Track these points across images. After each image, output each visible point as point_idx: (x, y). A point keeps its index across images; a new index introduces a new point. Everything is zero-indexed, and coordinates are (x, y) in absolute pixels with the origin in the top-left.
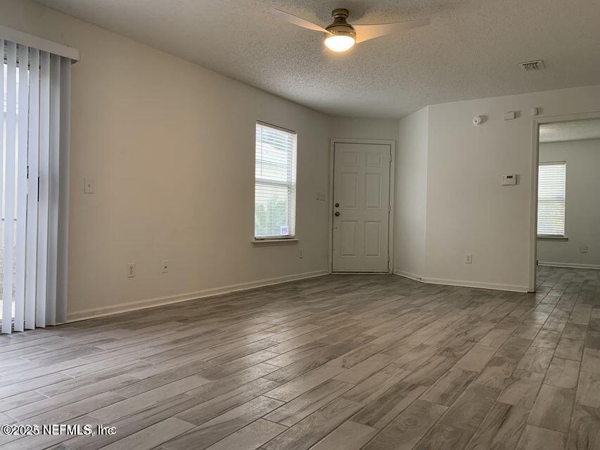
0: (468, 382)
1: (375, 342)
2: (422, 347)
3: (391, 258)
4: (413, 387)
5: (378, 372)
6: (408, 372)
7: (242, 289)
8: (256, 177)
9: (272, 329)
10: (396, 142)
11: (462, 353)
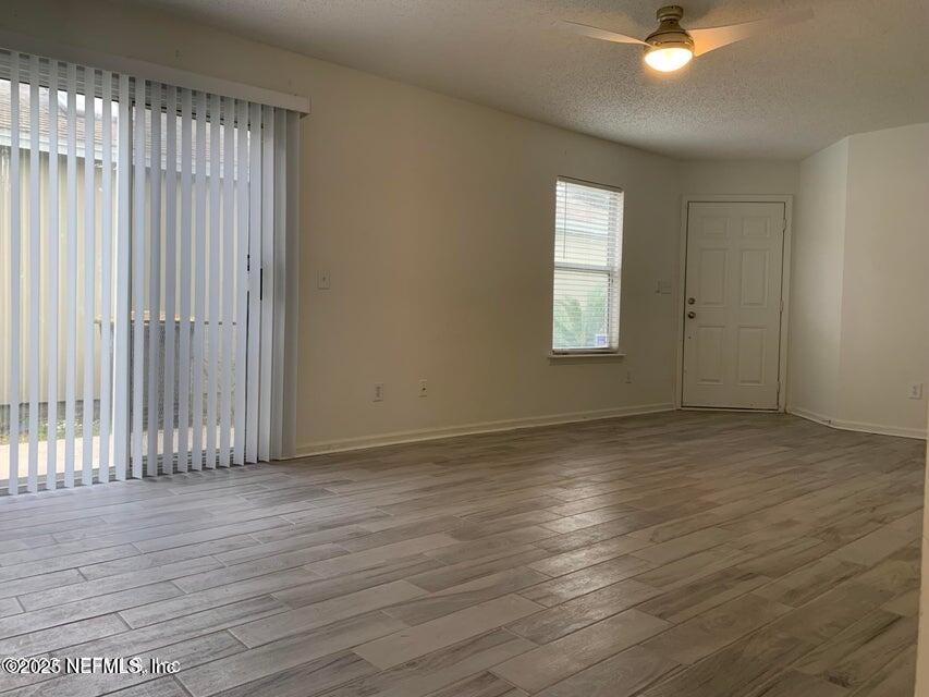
0: (845, 578)
1: (716, 511)
2: (789, 523)
3: (783, 388)
4: (750, 576)
5: (702, 551)
6: (750, 556)
7: (532, 426)
8: (556, 260)
9: (562, 483)
10: (794, 198)
11: (852, 537)
